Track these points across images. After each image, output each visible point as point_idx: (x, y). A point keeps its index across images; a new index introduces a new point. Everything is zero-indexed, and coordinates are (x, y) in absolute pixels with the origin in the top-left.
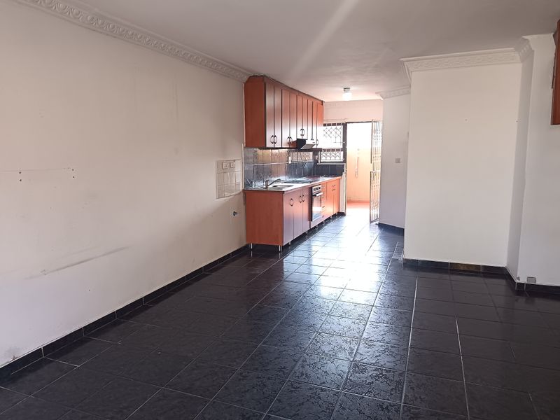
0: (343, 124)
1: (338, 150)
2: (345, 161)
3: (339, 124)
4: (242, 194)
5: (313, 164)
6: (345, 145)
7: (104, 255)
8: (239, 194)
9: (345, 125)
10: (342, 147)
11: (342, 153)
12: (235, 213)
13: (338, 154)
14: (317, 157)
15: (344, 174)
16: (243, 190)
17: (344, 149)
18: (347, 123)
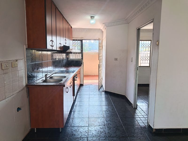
1: (79, 53)
2: (82, 59)
3: (79, 40)
5: (66, 60)
6: (82, 51)
8: (24, 88)
9: (81, 41)
11: (81, 54)
12: (19, 109)
13: (79, 55)
14: (68, 56)
15: (82, 65)
16: (27, 86)
17: (82, 52)
18: (83, 40)
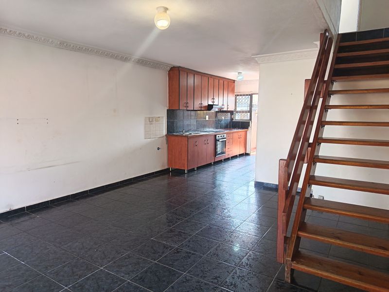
0: (250, 95)
1: (246, 112)
2: (251, 119)
3: (246, 95)
4: (165, 137)
6: (251, 108)
7: (64, 164)
8: (163, 137)
9: (251, 95)
10: (249, 110)
11: (249, 113)
12: (158, 149)
13: (246, 115)
14: (233, 116)
15: (250, 128)
16: (166, 135)
17: (250, 112)
